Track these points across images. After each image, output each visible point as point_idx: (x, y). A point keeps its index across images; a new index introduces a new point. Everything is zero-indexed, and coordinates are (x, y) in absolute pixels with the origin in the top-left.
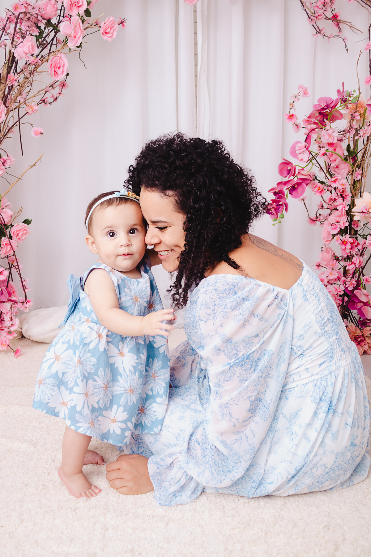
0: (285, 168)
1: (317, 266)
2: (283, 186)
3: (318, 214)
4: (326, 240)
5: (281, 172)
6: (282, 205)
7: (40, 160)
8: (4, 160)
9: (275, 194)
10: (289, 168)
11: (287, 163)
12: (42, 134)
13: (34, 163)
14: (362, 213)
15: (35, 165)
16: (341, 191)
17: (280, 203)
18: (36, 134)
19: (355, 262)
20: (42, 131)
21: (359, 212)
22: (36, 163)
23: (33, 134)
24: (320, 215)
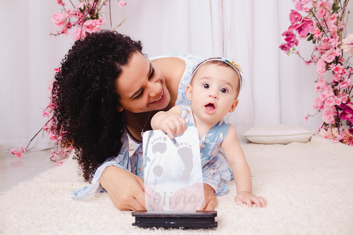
0: (293, 17)
1: (317, 88)
2: (293, 29)
3: (313, 56)
4: (321, 71)
5: (291, 19)
6: (293, 42)
7: (124, 22)
8: (100, 20)
9: (287, 35)
10: (296, 17)
11: (296, 13)
12: (126, 4)
13: (120, 24)
14: (351, 45)
15: (120, 25)
16: (333, 32)
17: (292, 40)
18: (121, 5)
19: (347, 82)
20: (126, 3)
21: (349, 44)
22: (121, 23)
23: (120, 5)
24: (314, 56)
